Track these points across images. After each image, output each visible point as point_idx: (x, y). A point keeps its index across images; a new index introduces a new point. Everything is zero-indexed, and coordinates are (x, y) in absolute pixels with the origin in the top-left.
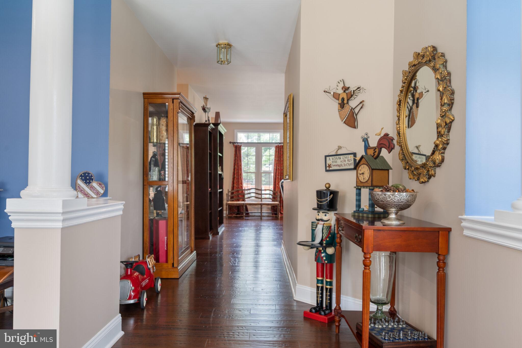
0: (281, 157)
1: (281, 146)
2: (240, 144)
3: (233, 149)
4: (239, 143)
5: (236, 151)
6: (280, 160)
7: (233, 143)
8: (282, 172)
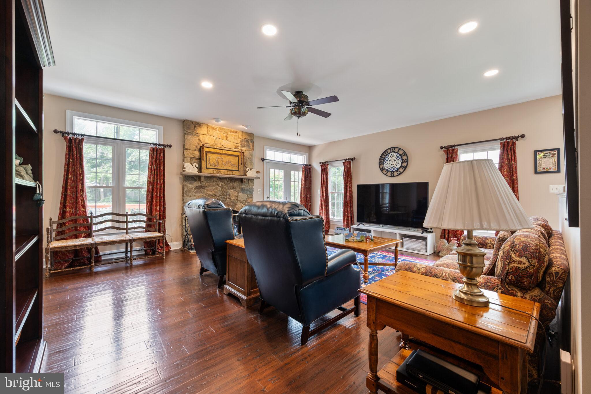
2: (80, 136)
4: (77, 134)
7: (64, 133)
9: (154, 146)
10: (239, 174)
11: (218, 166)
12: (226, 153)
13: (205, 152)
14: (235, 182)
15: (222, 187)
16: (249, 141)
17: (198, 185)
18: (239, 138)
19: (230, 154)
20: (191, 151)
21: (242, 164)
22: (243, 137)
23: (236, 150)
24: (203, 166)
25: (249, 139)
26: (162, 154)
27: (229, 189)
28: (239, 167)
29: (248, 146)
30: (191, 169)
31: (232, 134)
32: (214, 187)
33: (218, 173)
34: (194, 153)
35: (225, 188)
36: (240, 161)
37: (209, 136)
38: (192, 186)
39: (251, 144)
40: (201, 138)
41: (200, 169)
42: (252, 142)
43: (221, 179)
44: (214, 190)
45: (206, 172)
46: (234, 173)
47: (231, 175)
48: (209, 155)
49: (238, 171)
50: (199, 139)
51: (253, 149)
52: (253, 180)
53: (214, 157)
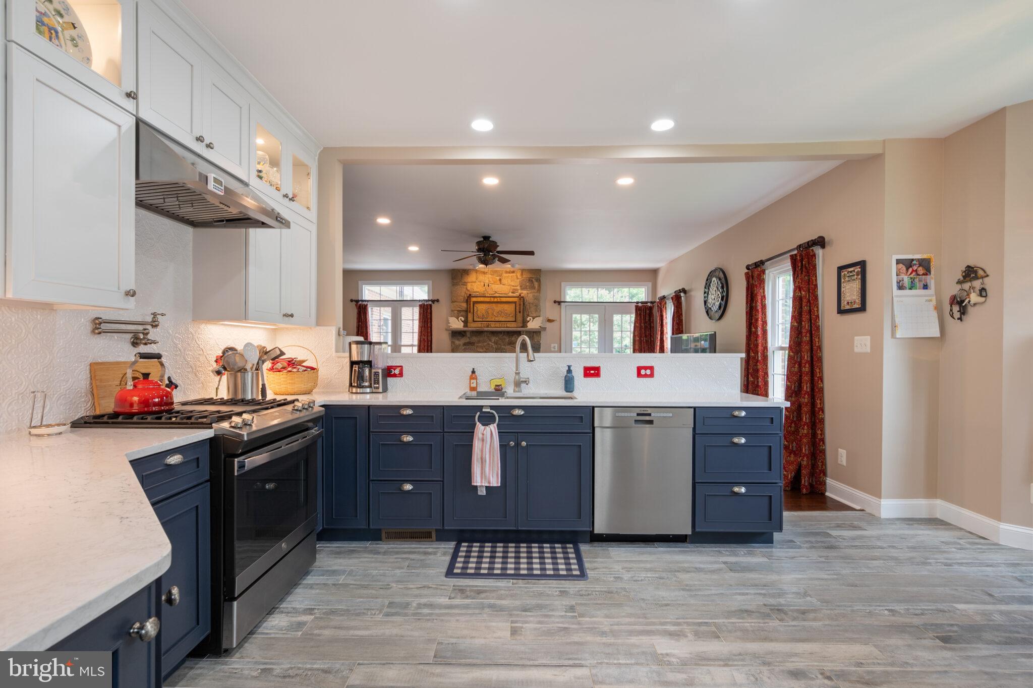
0: (427, 321)
1: (427, 305)
2: (366, 303)
3: (355, 311)
4: (365, 301)
5: (359, 314)
6: (426, 326)
7: (357, 301)
8: (429, 344)
9: (421, 303)
10: (515, 326)
11: (487, 318)
12: (499, 300)
13: (472, 303)
14: (512, 335)
15: (496, 343)
16: (534, 280)
17: (466, 341)
18: (518, 278)
19: (504, 301)
20: (457, 303)
21: (520, 312)
22: (524, 276)
23: (514, 295)
24: (470, 318)
25: (533, 278)
26: (429, 311)
27: (504, 345)
28: (516, 316)
29: (533, 287)
30: (457, 324)
31: (507, 275)
32: (486, 344)
33: (488, 327)
34: (461, 306)
35: (500, 344)
36: (517, 308)
37: (479, 283)
38: (459, 342)
39: (536, 284)
40: (469, 286)
41: (466, 323)
42: (539, 280)
43: (494, 333)
44: (484, 346)
45: (473, 326)
46: (509, 325)
47: (504, 327)
48: (477, 305)
49: (515, 321)
50: (466, 288)
51: (539, 290)
52: (540, 332)
53: (482, 307)
